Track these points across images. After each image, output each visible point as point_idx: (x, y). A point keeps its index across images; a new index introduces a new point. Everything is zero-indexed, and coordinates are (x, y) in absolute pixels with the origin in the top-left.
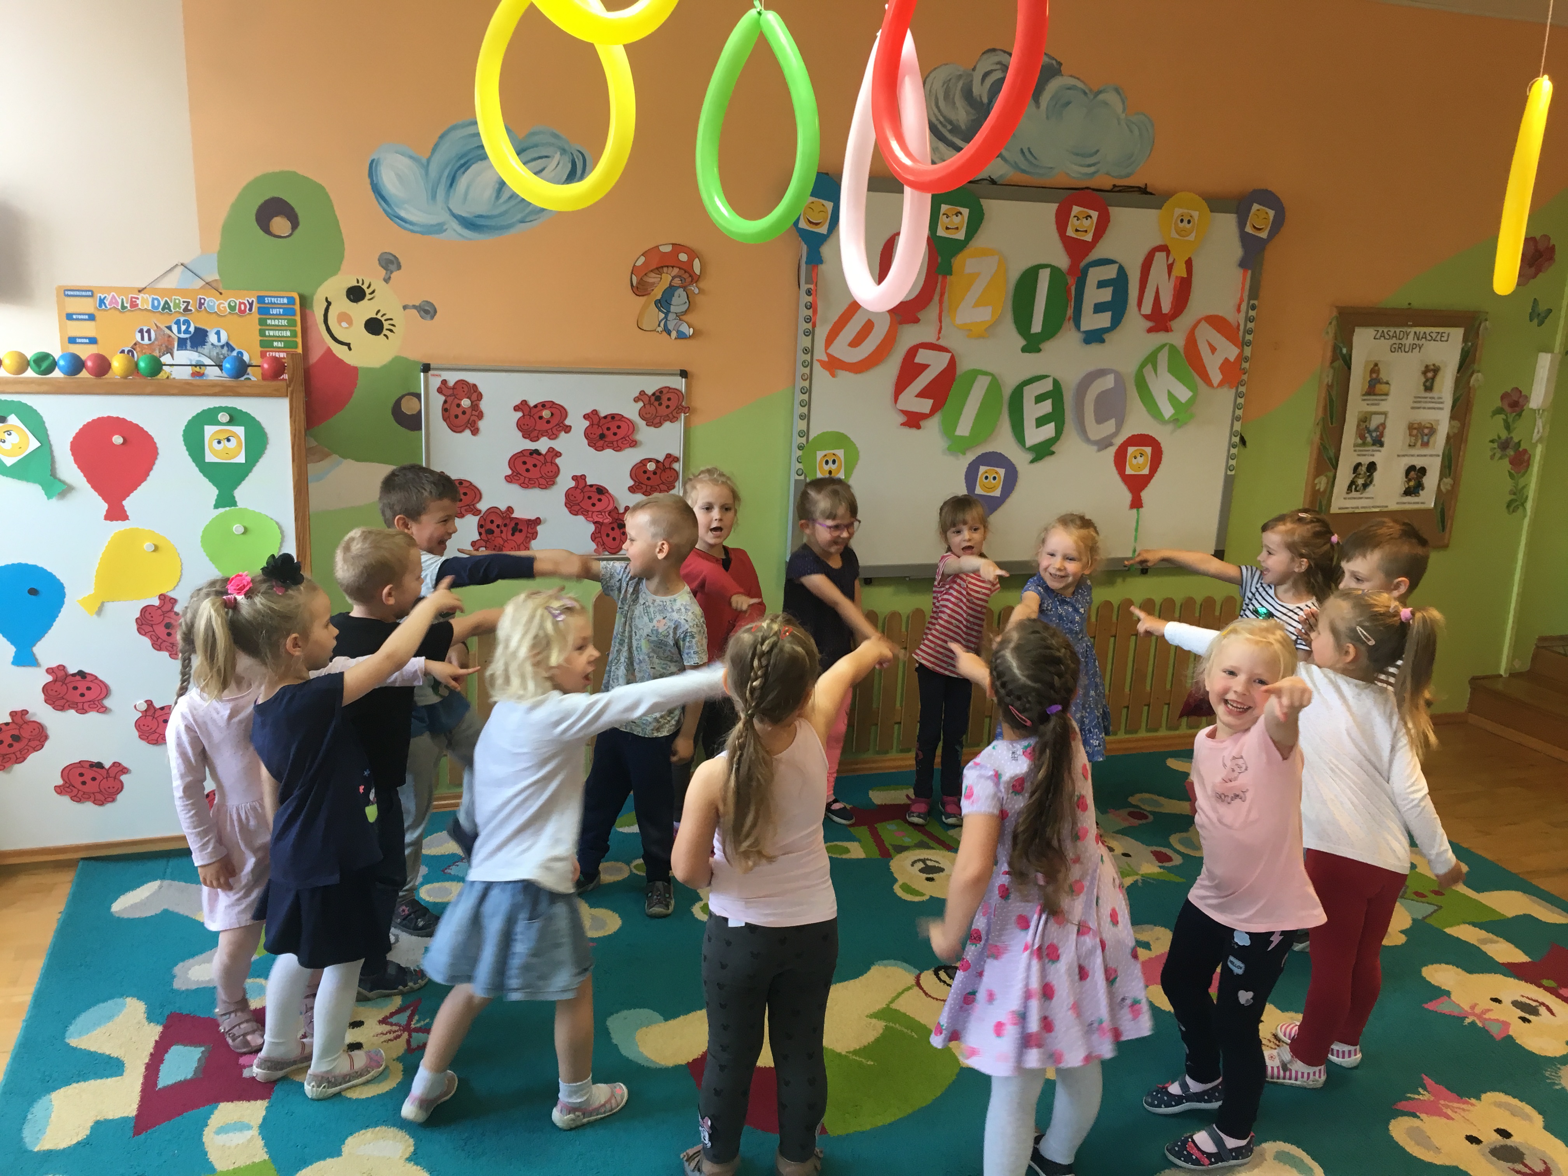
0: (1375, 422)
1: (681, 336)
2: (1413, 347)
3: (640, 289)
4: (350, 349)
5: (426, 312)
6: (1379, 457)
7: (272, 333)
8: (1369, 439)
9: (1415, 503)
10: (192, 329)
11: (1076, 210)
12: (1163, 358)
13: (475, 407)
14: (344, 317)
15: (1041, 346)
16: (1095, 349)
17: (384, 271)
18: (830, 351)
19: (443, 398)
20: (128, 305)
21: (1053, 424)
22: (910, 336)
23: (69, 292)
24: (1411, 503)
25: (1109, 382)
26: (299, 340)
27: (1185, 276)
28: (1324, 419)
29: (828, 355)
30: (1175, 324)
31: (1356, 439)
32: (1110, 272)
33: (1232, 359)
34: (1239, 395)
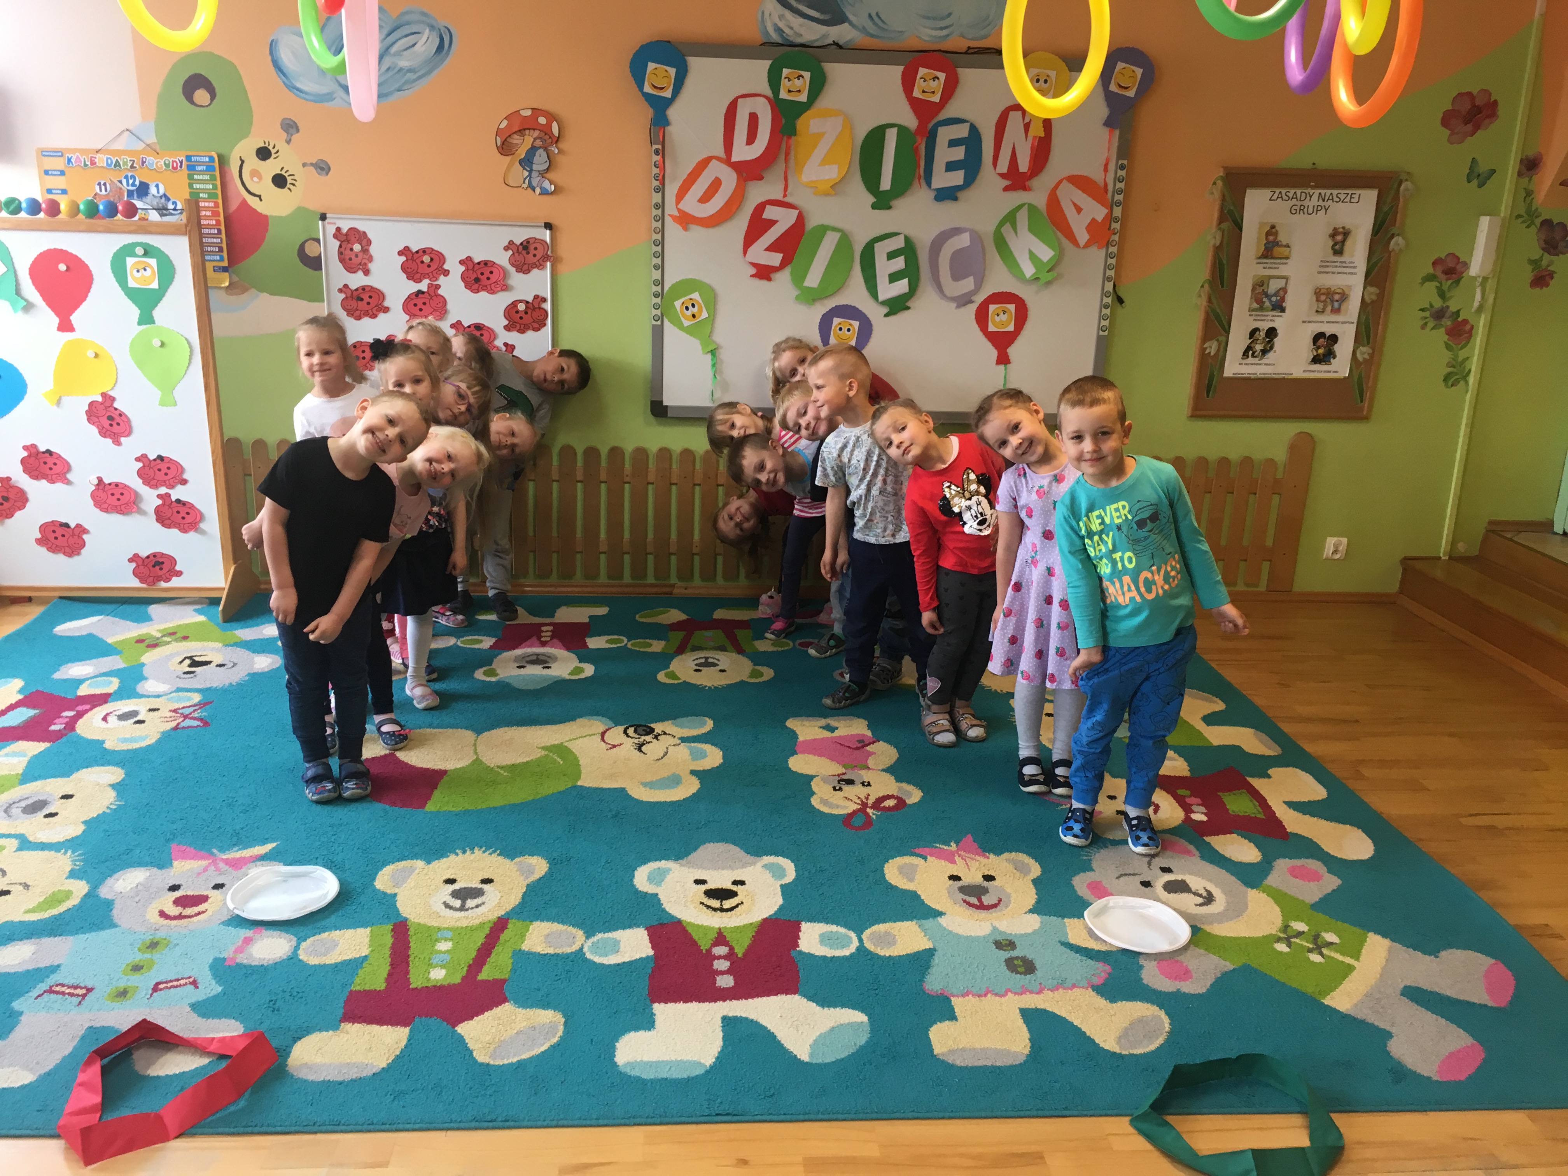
0: (1274, 286)
1: (544, 192)
2: (1317, 209)
3: (505, 148)
4: (261, 200)
5: (322, 169)
6: (1279, 322)
7: (198, 186)
8: (1267, 304)
9: (1325, 372)
10: (137, 183)
11: (922, 71)
12: (1022, 219)
13: (365, 251)
14: (255, 173)
15: (892, 203)
16: (948, 206)
17: (285, 134)
18: (680, 206)
19: (338, 243)
20: (88, 163)
21: (906, 281)
22: (757, 193)
23: (45, 153)
24: (1321, 372)
25: (964, 241)
26: (219, 192)
27: (1043, 135)
28: (1212, 283)
29: (679, 210)
30: (1035, 183)
31: (1251, 304)
32: (962, 131)
33: (1100, 219)
34: (1109, 255)
